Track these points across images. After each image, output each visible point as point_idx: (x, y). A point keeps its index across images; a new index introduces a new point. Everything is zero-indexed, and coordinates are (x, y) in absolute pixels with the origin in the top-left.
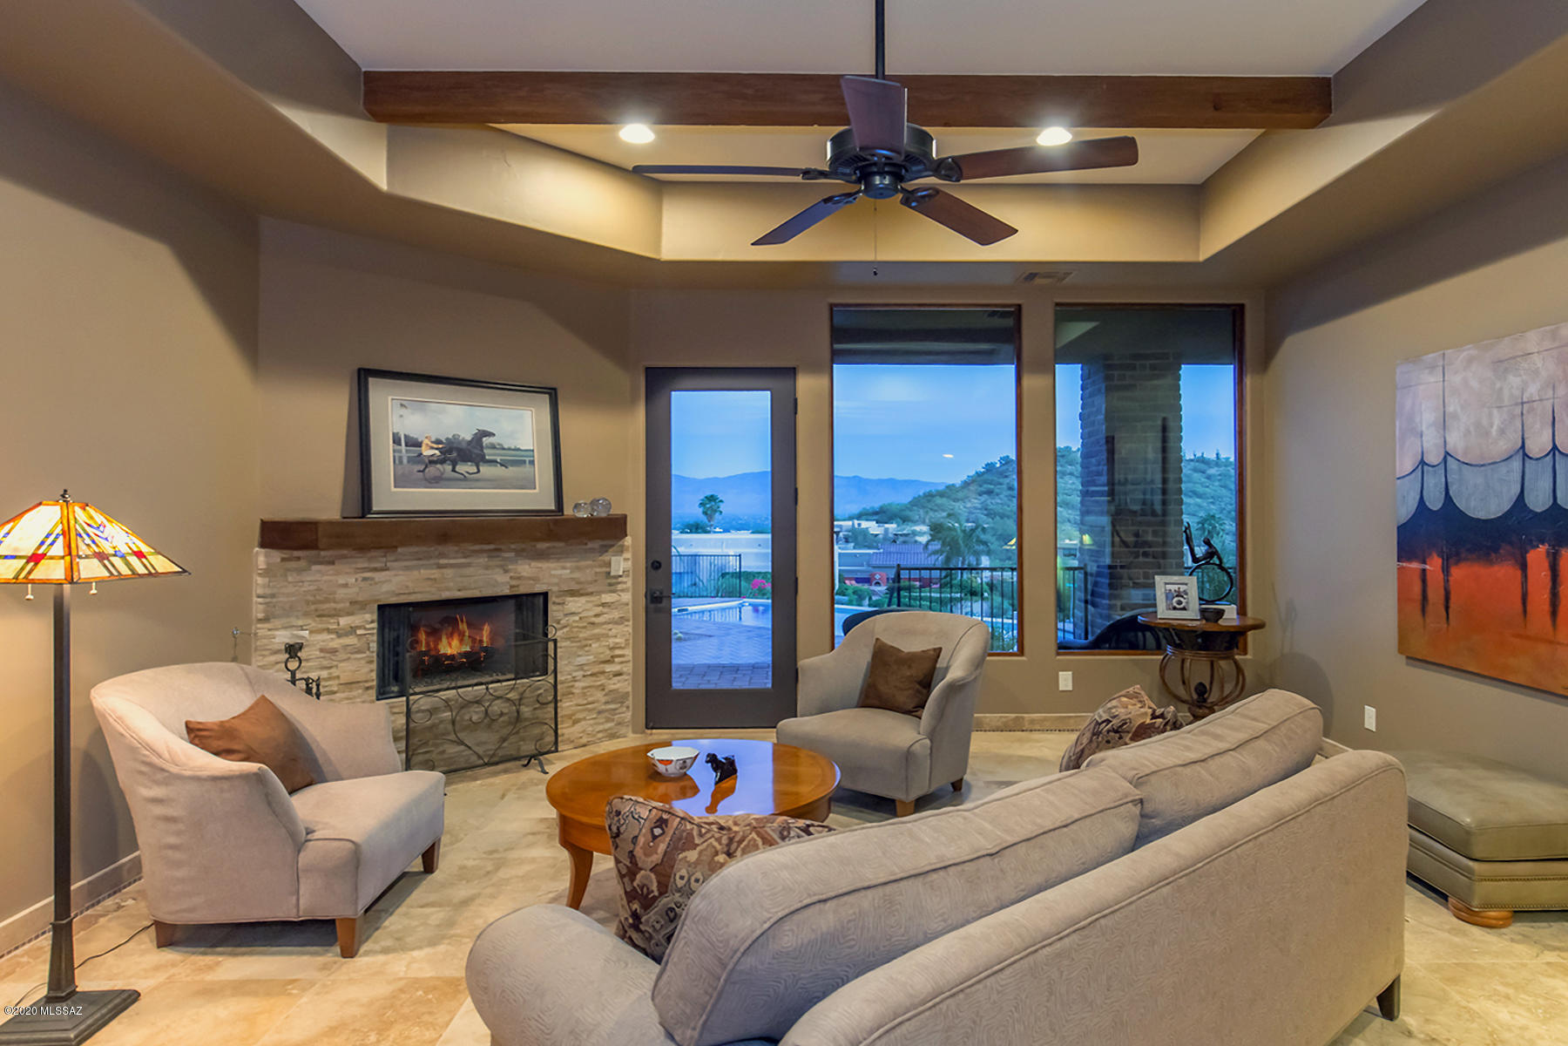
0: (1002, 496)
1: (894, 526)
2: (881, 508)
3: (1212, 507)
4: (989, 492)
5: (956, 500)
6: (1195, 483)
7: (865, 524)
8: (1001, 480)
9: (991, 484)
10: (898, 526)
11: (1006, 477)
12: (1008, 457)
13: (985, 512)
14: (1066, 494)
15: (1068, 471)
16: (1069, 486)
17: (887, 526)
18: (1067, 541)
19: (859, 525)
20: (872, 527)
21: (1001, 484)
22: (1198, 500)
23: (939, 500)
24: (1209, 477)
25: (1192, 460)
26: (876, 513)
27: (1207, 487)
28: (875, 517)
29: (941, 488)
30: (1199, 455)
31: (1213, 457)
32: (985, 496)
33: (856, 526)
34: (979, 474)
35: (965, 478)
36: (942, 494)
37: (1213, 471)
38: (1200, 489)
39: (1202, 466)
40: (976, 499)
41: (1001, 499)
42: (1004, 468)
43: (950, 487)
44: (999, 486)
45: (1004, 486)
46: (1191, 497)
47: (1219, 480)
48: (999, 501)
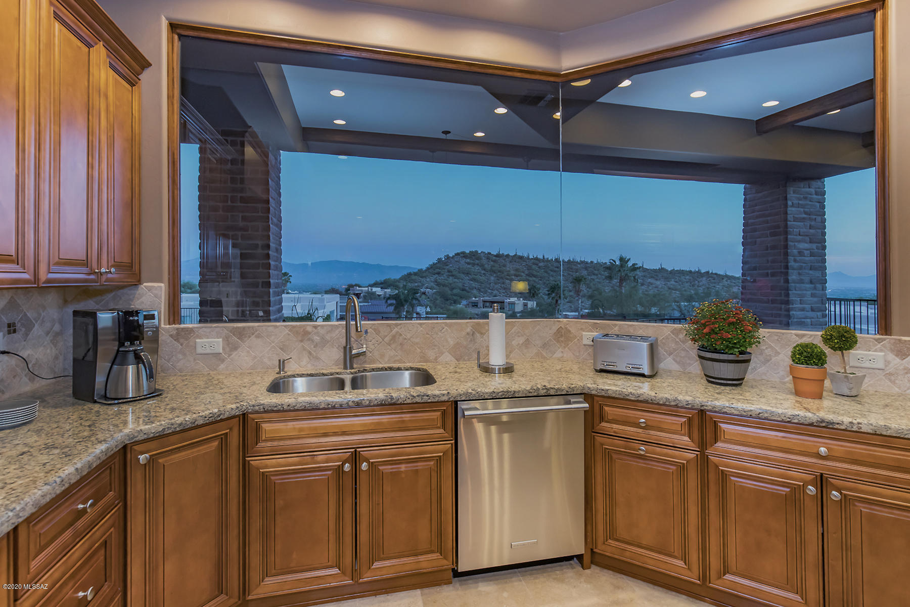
0: (445, 275)
1: (389, 290)
2: (385, 280)
3: (540, 281)
4: (438, 273)
5: (422, 277)
6: (533, 270)
7: (374, 289)
8: (445, 267)
9: (440, 269)
10: (391, 290)
11: (447, 265)
12: (448, 255)
13: (436, 283)
14: (475, 275)
15: (476, 263)
16: (476, 271)
17: (386, 290)
18: (474, 299)
19: (372, 289)
20: (378, 290)
21: (444, 269)
22: (534, 279)
23: (413, 277)
24: (539, 267)
25: (532, 259)
26: (382, 283)
27: (538, 272)
28: (381, 286)
29: (415, 271)
30: (535, 256)
31: (542, 257)
32: (437, 275)
33: (370, 290)
34: (434, 264)
35: (427, 266)
36: (415, 274)
37: (541, 264)
38: (535, 273)
39: (537, 262)
40: (432, 276)
41: (444, 277)
42: (446, 261)
43: (420, 270)
44: (444, 270)
45: (446, 270)
46: (531, 277)
47: (544, 269)
48: (443, 278)
